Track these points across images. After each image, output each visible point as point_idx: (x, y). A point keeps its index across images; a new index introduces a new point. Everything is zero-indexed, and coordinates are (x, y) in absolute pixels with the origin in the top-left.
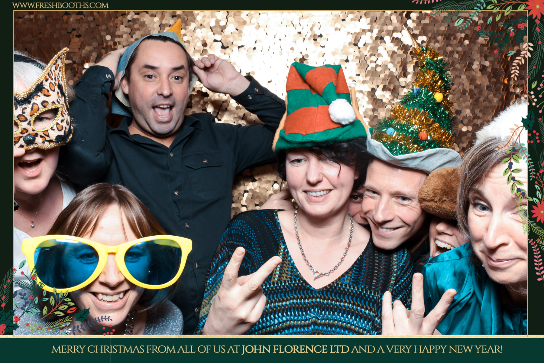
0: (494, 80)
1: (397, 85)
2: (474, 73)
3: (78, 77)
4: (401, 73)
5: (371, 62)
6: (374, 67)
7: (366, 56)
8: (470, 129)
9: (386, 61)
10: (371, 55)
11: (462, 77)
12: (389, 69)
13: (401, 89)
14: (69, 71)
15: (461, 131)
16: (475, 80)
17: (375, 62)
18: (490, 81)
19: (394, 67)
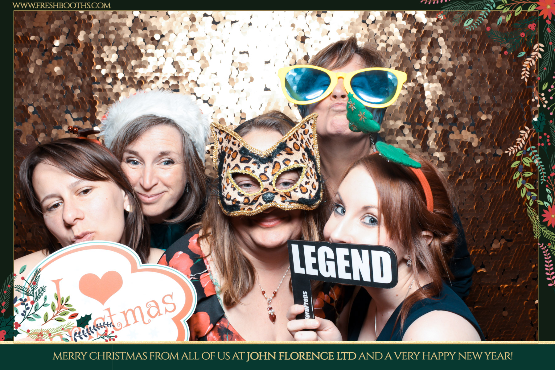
0: (515, 63)
1: (410, 68)
2: (493, 56)
3: (48, 56)
4: (414, 54)
5: (382, 41)
6: (385, 47)
7: (376, 34)
8: (490, 117)
9: (398, 41)
10: (381, 34)
11: (480, 60)
12: (401, 50)
13: (414, 72)
14: (37, 48)
15: (480, 119)
16: (495, 63)
17: (386, 42)
18: (511, 65)
19: (406, 47)
